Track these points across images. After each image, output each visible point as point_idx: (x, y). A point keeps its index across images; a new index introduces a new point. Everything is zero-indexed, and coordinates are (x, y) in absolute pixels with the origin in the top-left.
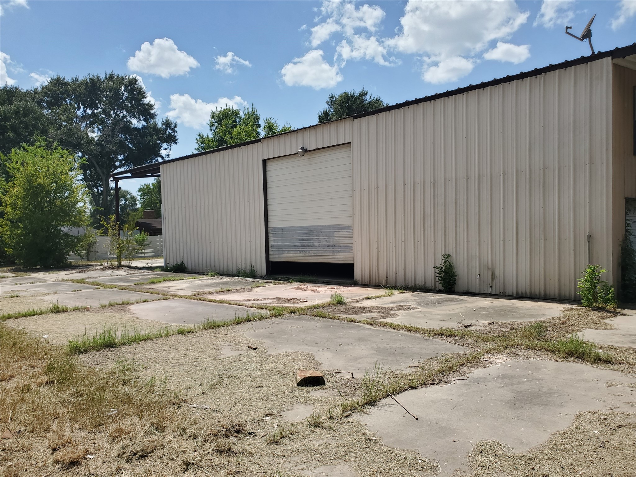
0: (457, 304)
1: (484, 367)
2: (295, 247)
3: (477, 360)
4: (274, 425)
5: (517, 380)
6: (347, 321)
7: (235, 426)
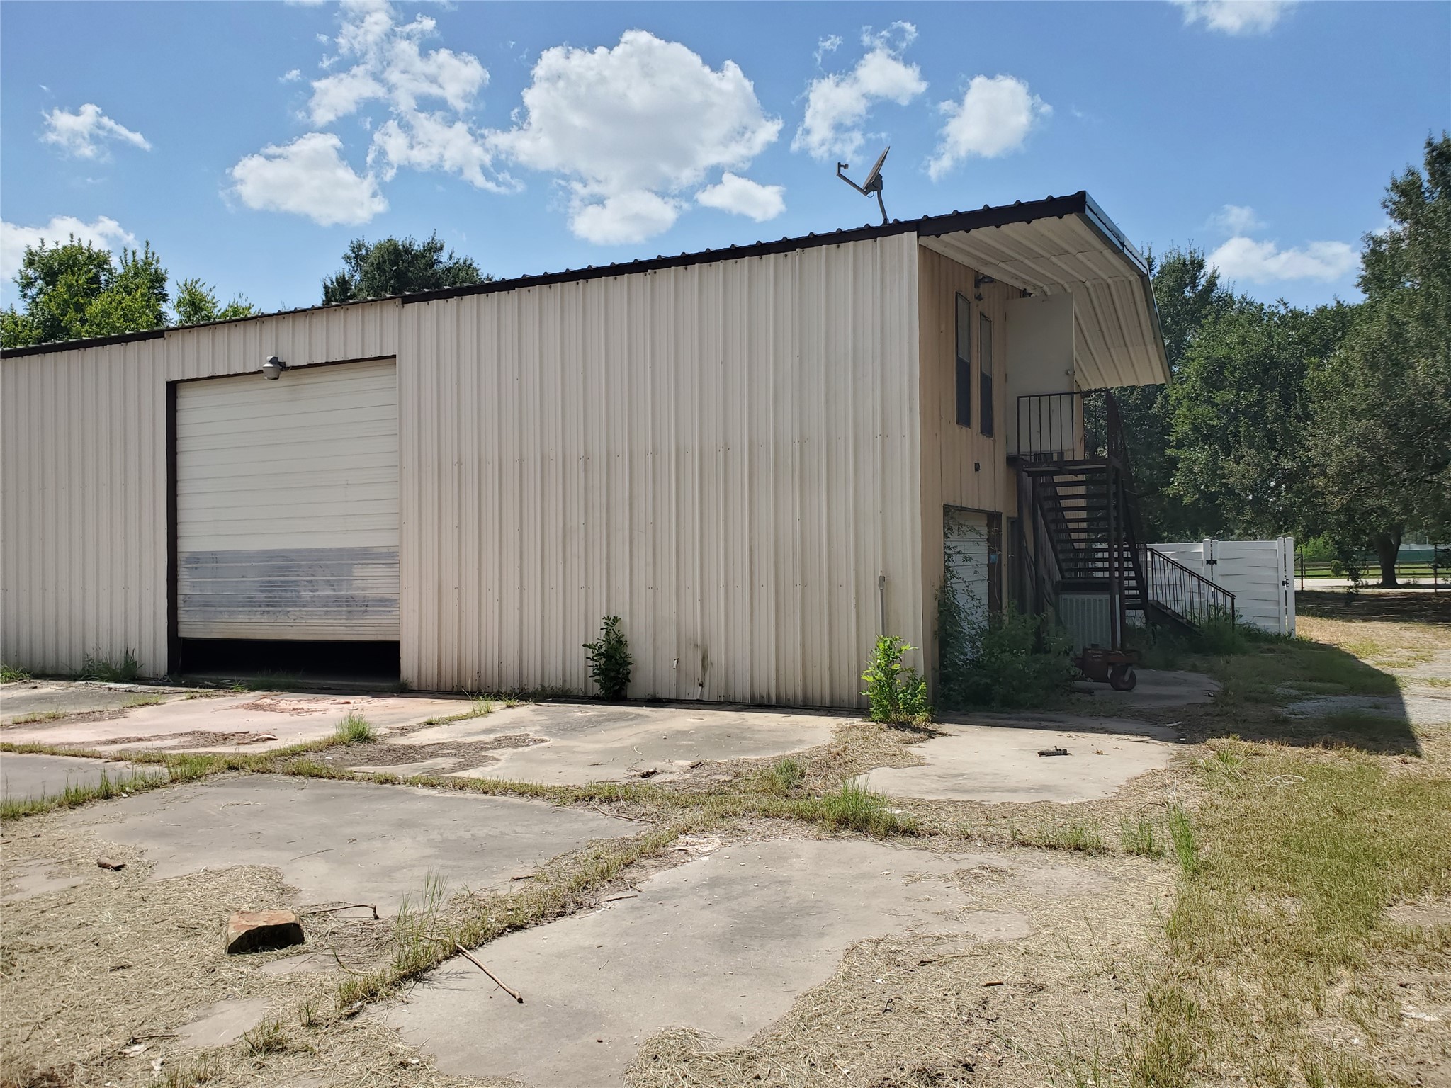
0: (629, 726)
1: (675, 865)
2: (251, 602)
3: (661, 850)
4: (153, 1063)
5: (740, 887)
6: (374, 782)
7: (39, 1081)
